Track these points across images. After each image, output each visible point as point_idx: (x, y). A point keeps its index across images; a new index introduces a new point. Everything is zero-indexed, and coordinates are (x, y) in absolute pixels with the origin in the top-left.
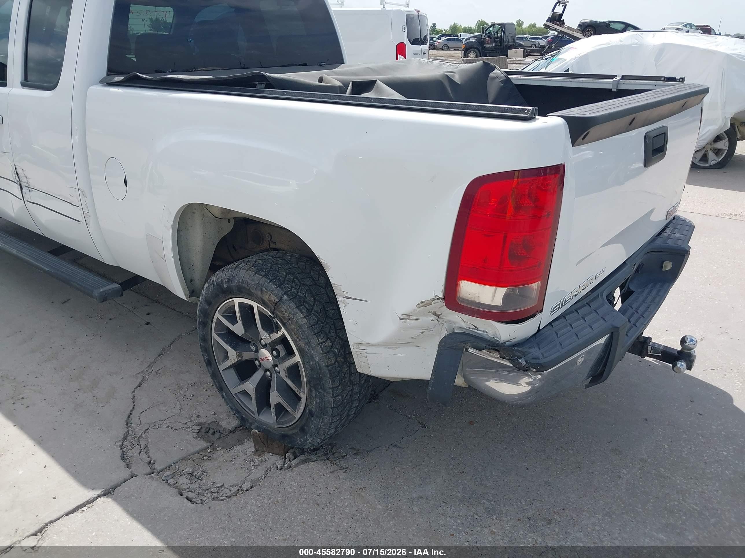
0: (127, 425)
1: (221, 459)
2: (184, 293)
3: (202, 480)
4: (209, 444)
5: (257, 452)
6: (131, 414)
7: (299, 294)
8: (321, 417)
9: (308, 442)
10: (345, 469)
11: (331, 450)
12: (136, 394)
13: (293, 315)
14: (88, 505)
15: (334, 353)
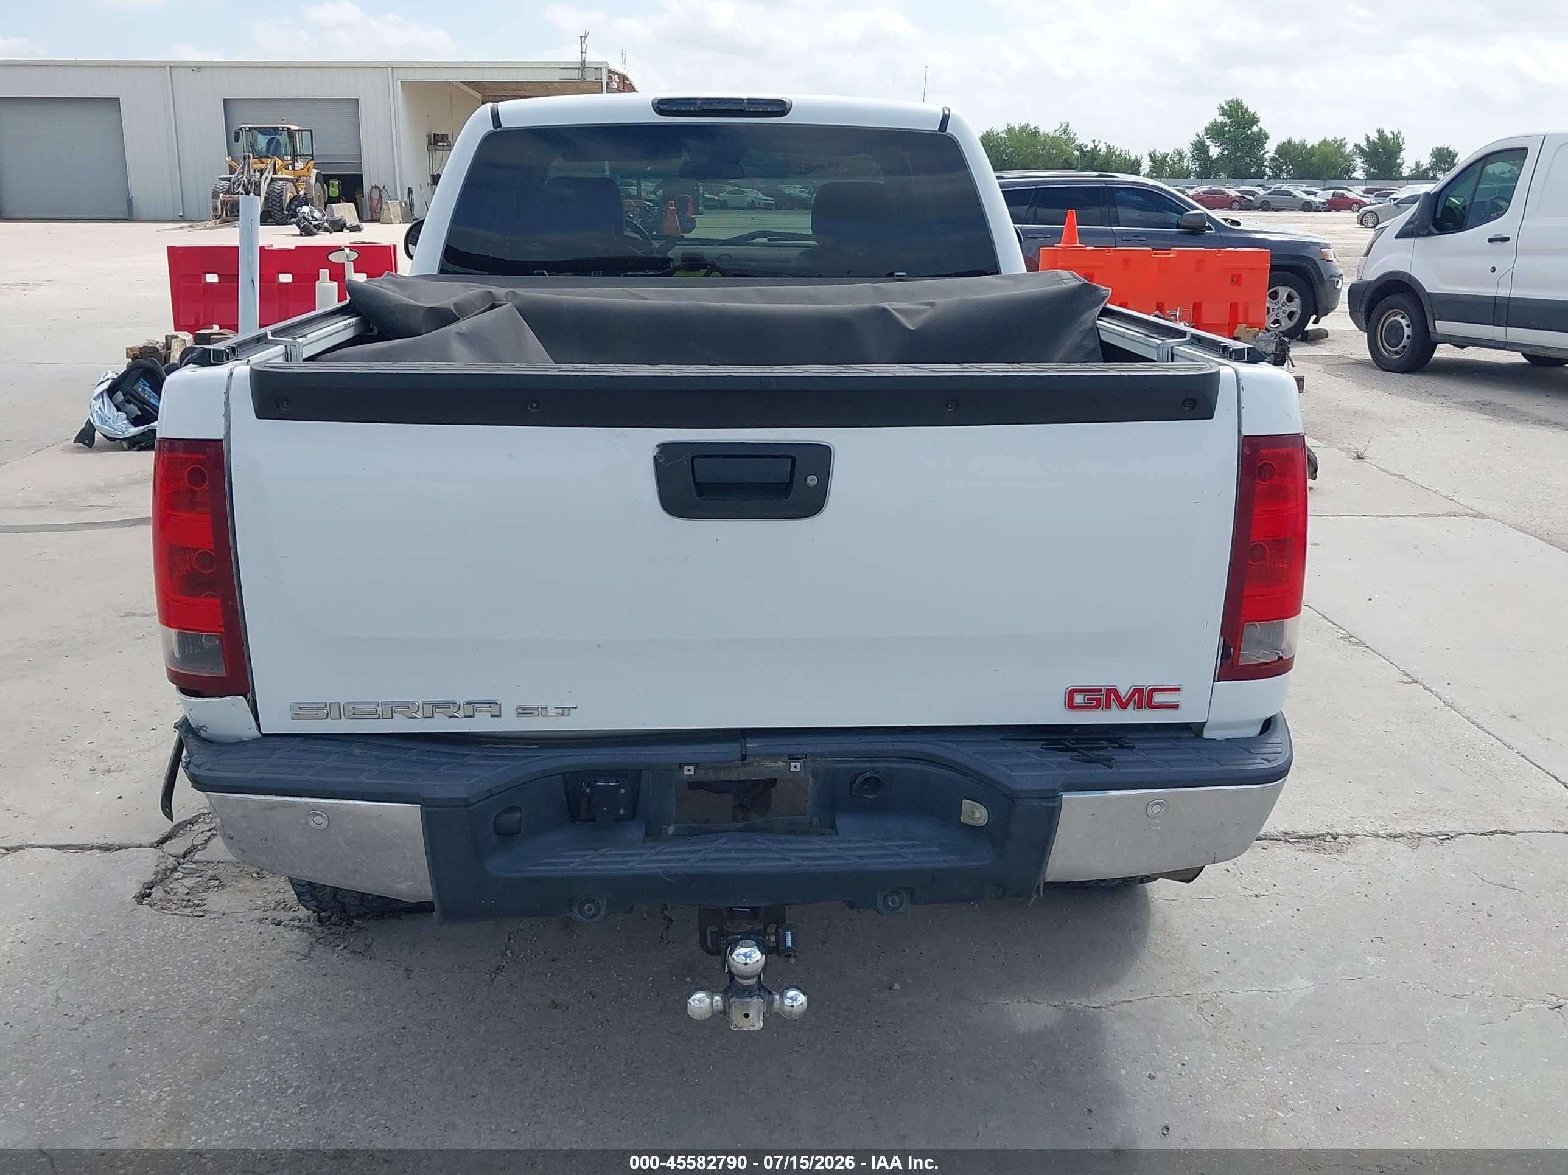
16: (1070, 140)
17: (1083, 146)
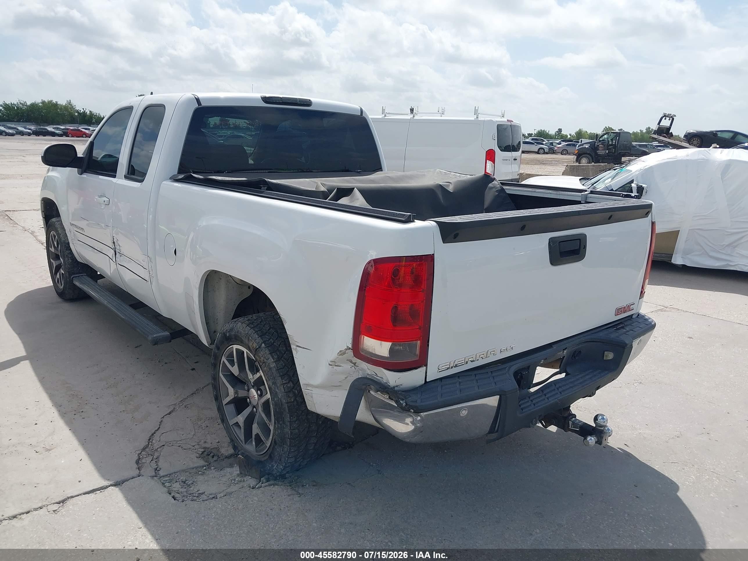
0: (149, 440)
1: (211, 476)
2: (207, 341)
3: (191, 487)
4: (206, 464)
5: (241, 474)
6: (155, 433)
7: (275, 344)
8: (282, 446)
9: (274, 468)
10: (300, 495)
11: (296, 480)
12: (164, 420)
13: (266, 359)
14: (102, 491)
15: (294, 393)
16: (72, 107)
17: (79, 111)
